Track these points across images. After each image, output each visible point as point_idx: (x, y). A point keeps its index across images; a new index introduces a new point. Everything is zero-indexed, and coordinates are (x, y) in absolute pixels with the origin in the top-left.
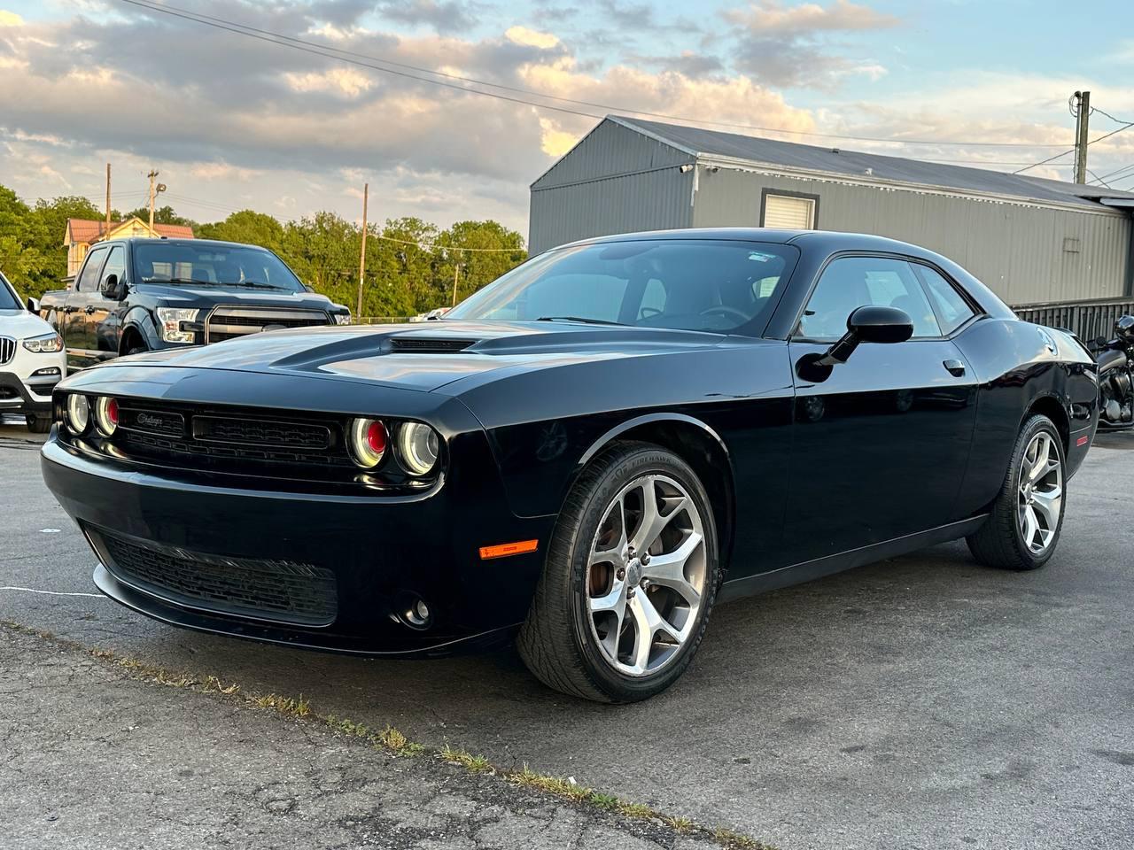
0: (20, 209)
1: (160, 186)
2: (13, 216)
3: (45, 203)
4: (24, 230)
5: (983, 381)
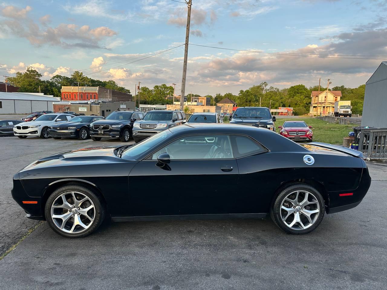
0: (306, 89)
1: (330, 82)
2: (304, 91)
3: (311, 87)
4: (306, 94)
5: (243, 173)
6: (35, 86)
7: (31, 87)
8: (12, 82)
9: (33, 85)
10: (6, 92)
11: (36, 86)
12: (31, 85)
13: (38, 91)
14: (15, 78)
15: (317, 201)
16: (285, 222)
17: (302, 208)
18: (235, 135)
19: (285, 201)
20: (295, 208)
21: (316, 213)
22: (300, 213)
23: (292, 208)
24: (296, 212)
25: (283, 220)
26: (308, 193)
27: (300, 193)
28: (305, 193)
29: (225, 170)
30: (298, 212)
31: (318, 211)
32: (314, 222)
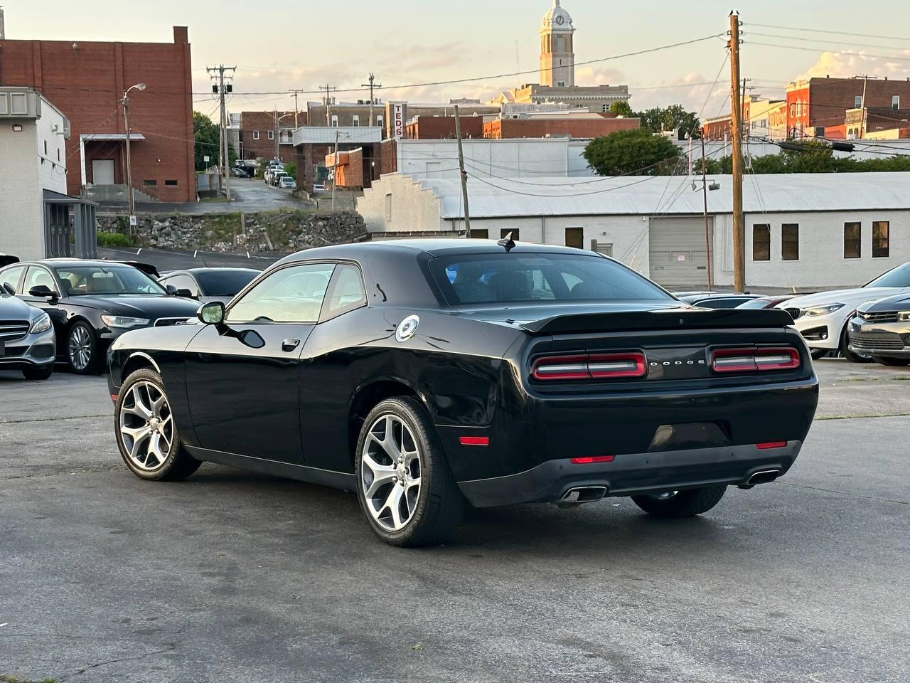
5: (305, 356)
15: (417, 452)
16: (369, 502)
17: (405, 470)
18: (344, 262)
19: (373, 442)
20: (395, 468)
21: (417, 486)
22: (403, 485)
23: (393, 466)
24: (396, 481)
25: (366, 494)
26: (403, 423)
27: (394, 422)
28: (400, 424)
29: (286, 348)
30: (399, 482)
31: (418, 481)
32: (413, 512)
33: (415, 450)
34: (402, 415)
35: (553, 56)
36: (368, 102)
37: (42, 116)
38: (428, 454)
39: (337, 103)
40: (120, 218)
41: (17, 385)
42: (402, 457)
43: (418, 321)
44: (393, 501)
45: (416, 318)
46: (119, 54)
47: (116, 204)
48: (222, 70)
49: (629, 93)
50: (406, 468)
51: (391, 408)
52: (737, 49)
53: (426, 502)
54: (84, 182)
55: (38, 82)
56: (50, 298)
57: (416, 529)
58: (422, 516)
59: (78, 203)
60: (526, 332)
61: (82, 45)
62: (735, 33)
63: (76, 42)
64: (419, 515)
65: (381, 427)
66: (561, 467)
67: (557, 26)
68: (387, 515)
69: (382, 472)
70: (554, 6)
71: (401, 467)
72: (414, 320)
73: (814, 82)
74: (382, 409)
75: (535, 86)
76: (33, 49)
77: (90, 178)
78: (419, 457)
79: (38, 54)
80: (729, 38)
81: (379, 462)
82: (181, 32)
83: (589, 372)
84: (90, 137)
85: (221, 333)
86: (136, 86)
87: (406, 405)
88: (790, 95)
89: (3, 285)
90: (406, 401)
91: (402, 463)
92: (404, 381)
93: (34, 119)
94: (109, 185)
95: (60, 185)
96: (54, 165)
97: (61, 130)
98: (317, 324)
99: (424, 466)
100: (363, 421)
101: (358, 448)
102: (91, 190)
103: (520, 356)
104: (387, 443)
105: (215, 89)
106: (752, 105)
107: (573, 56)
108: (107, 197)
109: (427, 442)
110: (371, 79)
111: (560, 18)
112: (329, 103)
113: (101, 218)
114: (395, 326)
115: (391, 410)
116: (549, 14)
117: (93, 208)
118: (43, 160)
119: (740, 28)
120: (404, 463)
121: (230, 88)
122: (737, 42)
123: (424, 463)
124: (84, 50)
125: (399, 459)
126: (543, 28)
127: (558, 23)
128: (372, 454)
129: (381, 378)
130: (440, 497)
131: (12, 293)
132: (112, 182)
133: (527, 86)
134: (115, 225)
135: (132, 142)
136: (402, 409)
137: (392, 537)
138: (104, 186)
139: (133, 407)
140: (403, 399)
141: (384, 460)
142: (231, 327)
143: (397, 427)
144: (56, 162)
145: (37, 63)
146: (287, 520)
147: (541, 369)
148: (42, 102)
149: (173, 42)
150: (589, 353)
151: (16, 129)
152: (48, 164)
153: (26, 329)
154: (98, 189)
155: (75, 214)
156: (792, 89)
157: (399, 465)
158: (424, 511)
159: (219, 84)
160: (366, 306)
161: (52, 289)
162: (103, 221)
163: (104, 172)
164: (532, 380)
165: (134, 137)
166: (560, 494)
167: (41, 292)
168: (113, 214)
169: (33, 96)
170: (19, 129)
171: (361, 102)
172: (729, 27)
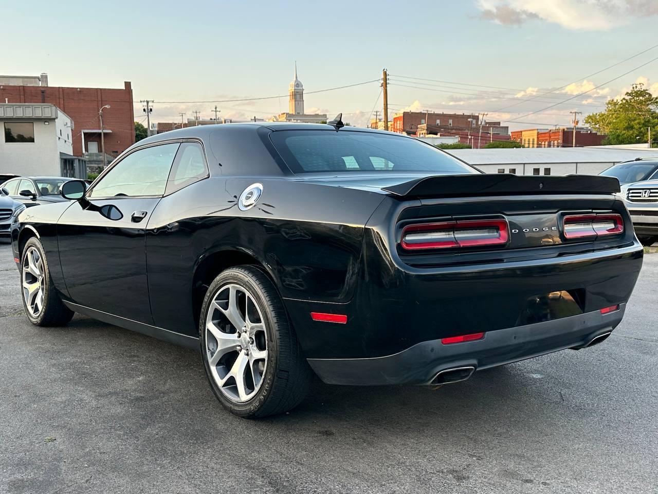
5: (151, 227)
6: (640, 128)
7: (631, 132)
8: (596, 124)
9: (637, 126)
10: (572, 147)
11: (642, 129)
12: (632, 128)
13: (645, 139)
14: (603, 115)
15: (263, 324)
16: (213, 369)
17: (249, 340)
18: (188, 140)
19: (216, 310)
20: (239, 337)
21: (263, 360)
22: (247, 355)
23: (236, 335)
24: (241, 350)
25: (210, 360)
26: (247, 294)
27: (238, 292)
28: (244, 294)
29: (136, 219)
30: (243, 351)
31: (264, 354)
32: (259, 386)
33: (261, 322)
34: (246, 285)
35: (295, 101)
36: (214, 119)
37: (59, 117)
38: (275, 327)
39: (201, 120)
40: (99, 167)
41: (5, 246)
42: (248, 327)
43: (262, 189)
44: (238, 370)
45: (260, 186)
46: (99, 94)
47: (99, 161)
48: (148, 102)
49: (327, 117)
50: (250, 338)
51: (234, 278)
52: (386, 87)
53: (274, 378)
54: (84, 151)
55: (62, 106)
56: (32, 197)
57: (263, 404)
58: (269, 392)
59: (76, 159)
60: (391, 196)
61: (82, 90)
62: (385, 79)
63: (80, 88)
64: (266, 390)
65: (225, 295)
66: (432, 350)
67: (296, 88)
68: (231, 383)
69: (226, 341)
70: (295, 79)
71: (246, 336)
72: (257, 188)
73: (405, 114)
74: (225, 278)
75: (287, 114)
76: (59, 91)
77: (87, 150)
78: (265, 330)
79: (61, 93)
80: (382, 82)
81: (223, 330)
82: (128, 85)
83: (456, 241)
84: (86, 131)
85: (84, 208)
86: (106, 106)
87: (250, 275)
88: (395, 119)
89: (1, 190)
90: (250, 271)
91: (246, 332)
92: (247, 251)
93: (54, 119)
94: (96, 153)
95: (69, 151)
96: (65, 141)
97: (69, 124)
98: (163, 197)
99: (271, 340)
100: (207, 289)
101: (202, 316)
102: (87, 155)
103: (387, 223)
104: (232, 312)
105: (144, 110)
106: (379, 123)
107: (303, 101)
108: (95, 158)
109: (273, 314)
110: (216, 108)
111: (298, 84)
112: (197, 119)
113: (90, 167)
114: (235, 197)
115: (234, 279)
116: (293, 83)
117: (85, 162)
118: (59, 138)
119: (387, 77)
120: (248, 333)
121: (151, 110)
122: (386, 84)
123: (271, 337)
124: (83, 91)
125: (244, 328)
126: (291, 89)
127: (297, 87)
128: (215, 321)
129: (224, 248)
130: (288, 372)
131: (7, 194)
132: (97, 152)
133: (284, 114)
134: (97, 170)
135: (105, 134)
136: (246, 279)
137: (237, 408)
138: (93, 154)
139: (28, 268)
140: (246, 269)
141: (228, 329)
142: (93, 202)
143: (241, 297)
144: (67, 140)
145: (61, 97)
146: (138, 376)
147: (409, 238)
148: (58, 111)
149: (124, 89)
150: (456, 219)
151: (46, 123)
152: (62, 141)
153: (11, 214)
154: (90, 155)
155: (76, 164)
156: (396, 116)
157: (243, 334)
158: (271, 387)
159: (146, 108)
160: (208, 177)
161: (33, 192)
162: (91, 168)
163: (93, 147)
164: (401, 250)
165: (105, 131)
166: (428, 378)
167: (27, 194)
168: (96, 166)
169: (54, 108)
170: (48, 123)
171: (211, 119)
172: (382, 76)
